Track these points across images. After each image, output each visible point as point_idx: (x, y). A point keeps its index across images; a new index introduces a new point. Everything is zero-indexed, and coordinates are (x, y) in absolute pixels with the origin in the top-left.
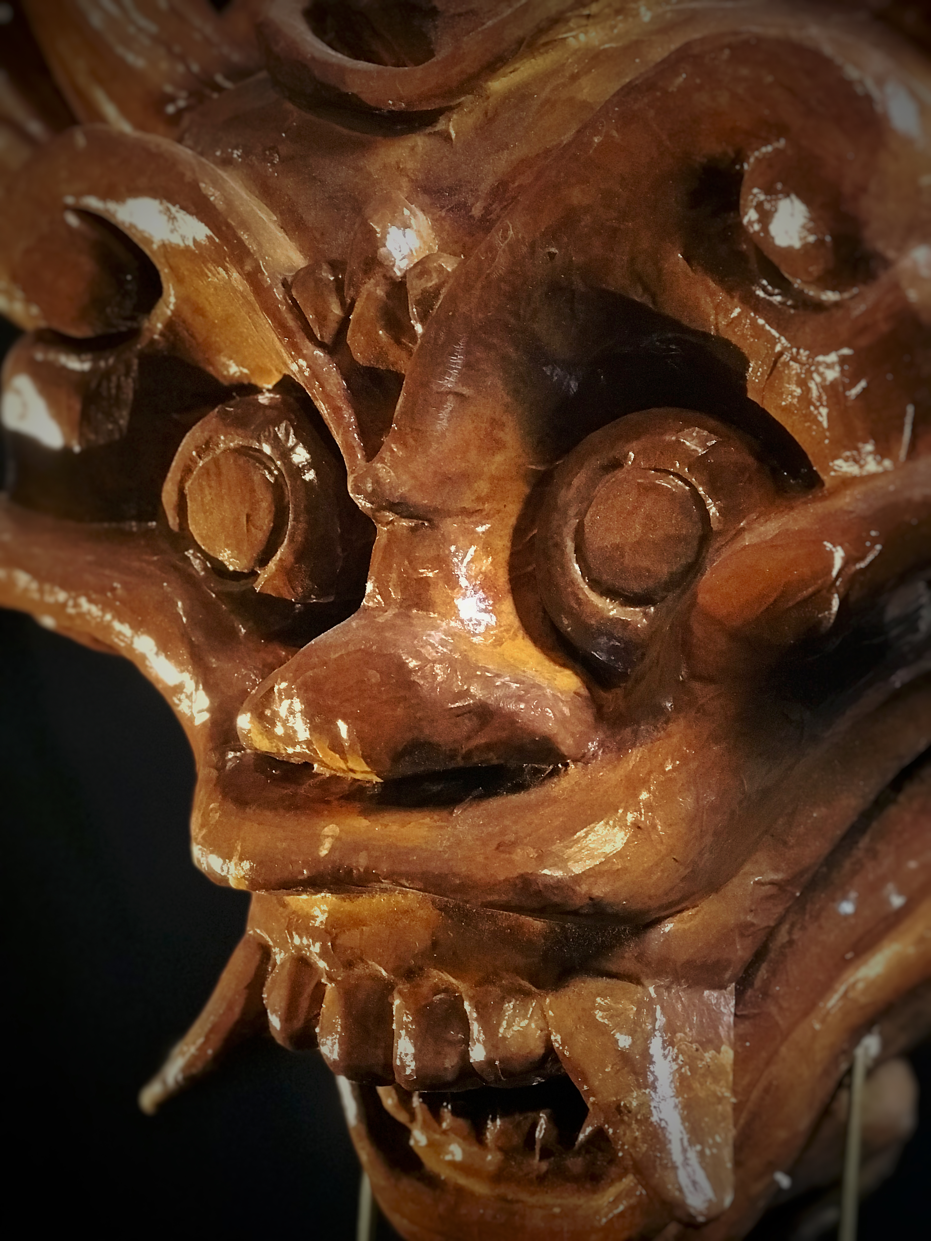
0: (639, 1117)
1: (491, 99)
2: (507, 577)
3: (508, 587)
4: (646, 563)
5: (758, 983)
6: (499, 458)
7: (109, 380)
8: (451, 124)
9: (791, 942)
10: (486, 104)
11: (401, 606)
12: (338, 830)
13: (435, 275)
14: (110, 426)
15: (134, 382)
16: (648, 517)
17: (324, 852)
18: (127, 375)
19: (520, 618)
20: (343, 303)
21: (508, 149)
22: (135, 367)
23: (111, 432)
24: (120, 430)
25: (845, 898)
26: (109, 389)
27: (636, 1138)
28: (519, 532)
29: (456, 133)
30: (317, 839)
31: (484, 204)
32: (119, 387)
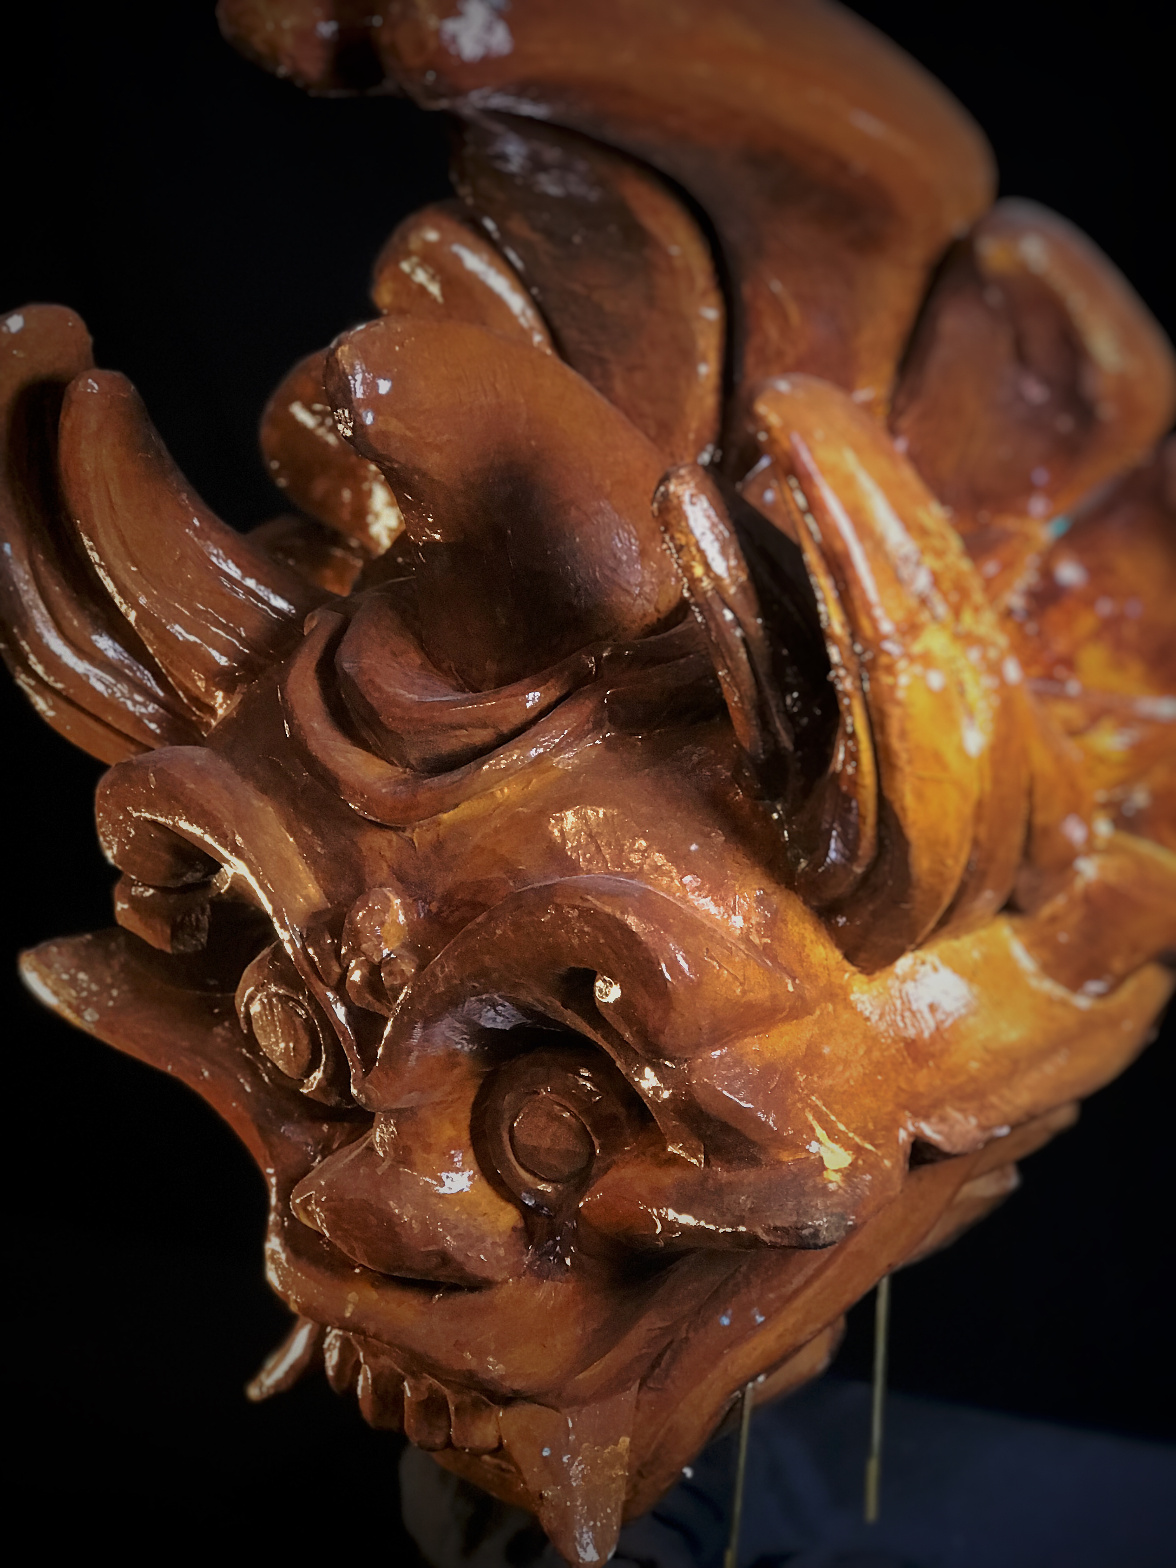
0: (553, 1503)
1: (441, 827)
2: (469, 1136)
3: (469, 1142)
4: (554, 1162)
5: (663, 1364)
6: (456, 1071)
7: (190, 916)
8: (414, 834)
9: (687, 1339)
10: (438, 828)
11: (393, 1160)
12: (357, 1298)
13: (399, 977)
14: (194, 942)
15: (208, 917)
16: (554, 1134)
17: (348, 1315)
18: (203, 913)
19: (478, 1162)
20: (340, 965)
21: (452, 871)
22: (208, 910)
23: (196, 945)
24: (202, 944)
25: (724, 1313)
26: (190, 921)
27: (551, 1517)
28: (477, 1106)
29: (419, 844)
30: (344, 1303)
31: (438, 905)
32: (197, 919)
